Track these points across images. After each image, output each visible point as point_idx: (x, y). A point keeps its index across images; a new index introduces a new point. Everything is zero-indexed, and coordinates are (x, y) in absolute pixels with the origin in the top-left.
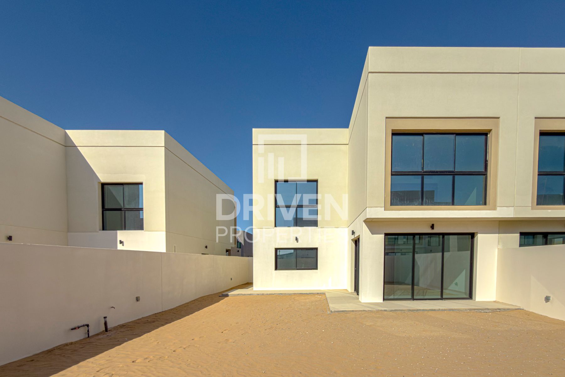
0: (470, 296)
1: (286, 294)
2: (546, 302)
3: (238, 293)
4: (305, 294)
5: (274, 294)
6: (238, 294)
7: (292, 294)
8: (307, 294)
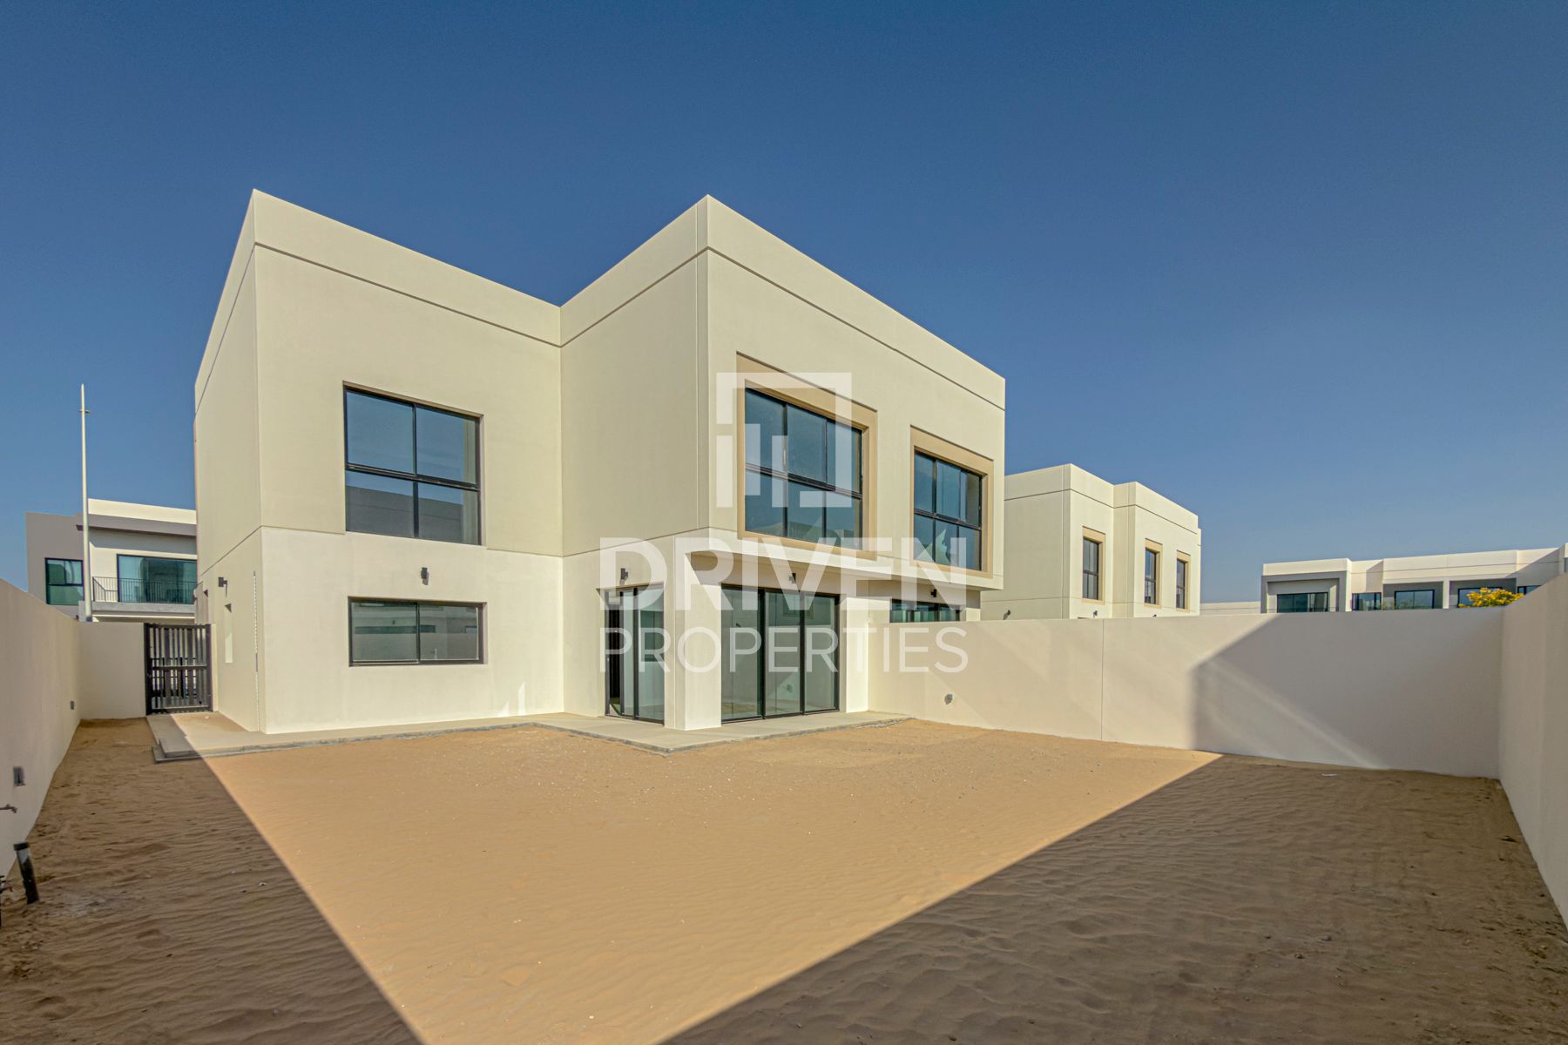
0: (836, 707)
1: (421, 734)
2: (947, 703)
3: (241, 745)
4: (479, 729)
5: (380, 739)
6: (244, 749)
7: (440, 733)
8: (484, 729)
